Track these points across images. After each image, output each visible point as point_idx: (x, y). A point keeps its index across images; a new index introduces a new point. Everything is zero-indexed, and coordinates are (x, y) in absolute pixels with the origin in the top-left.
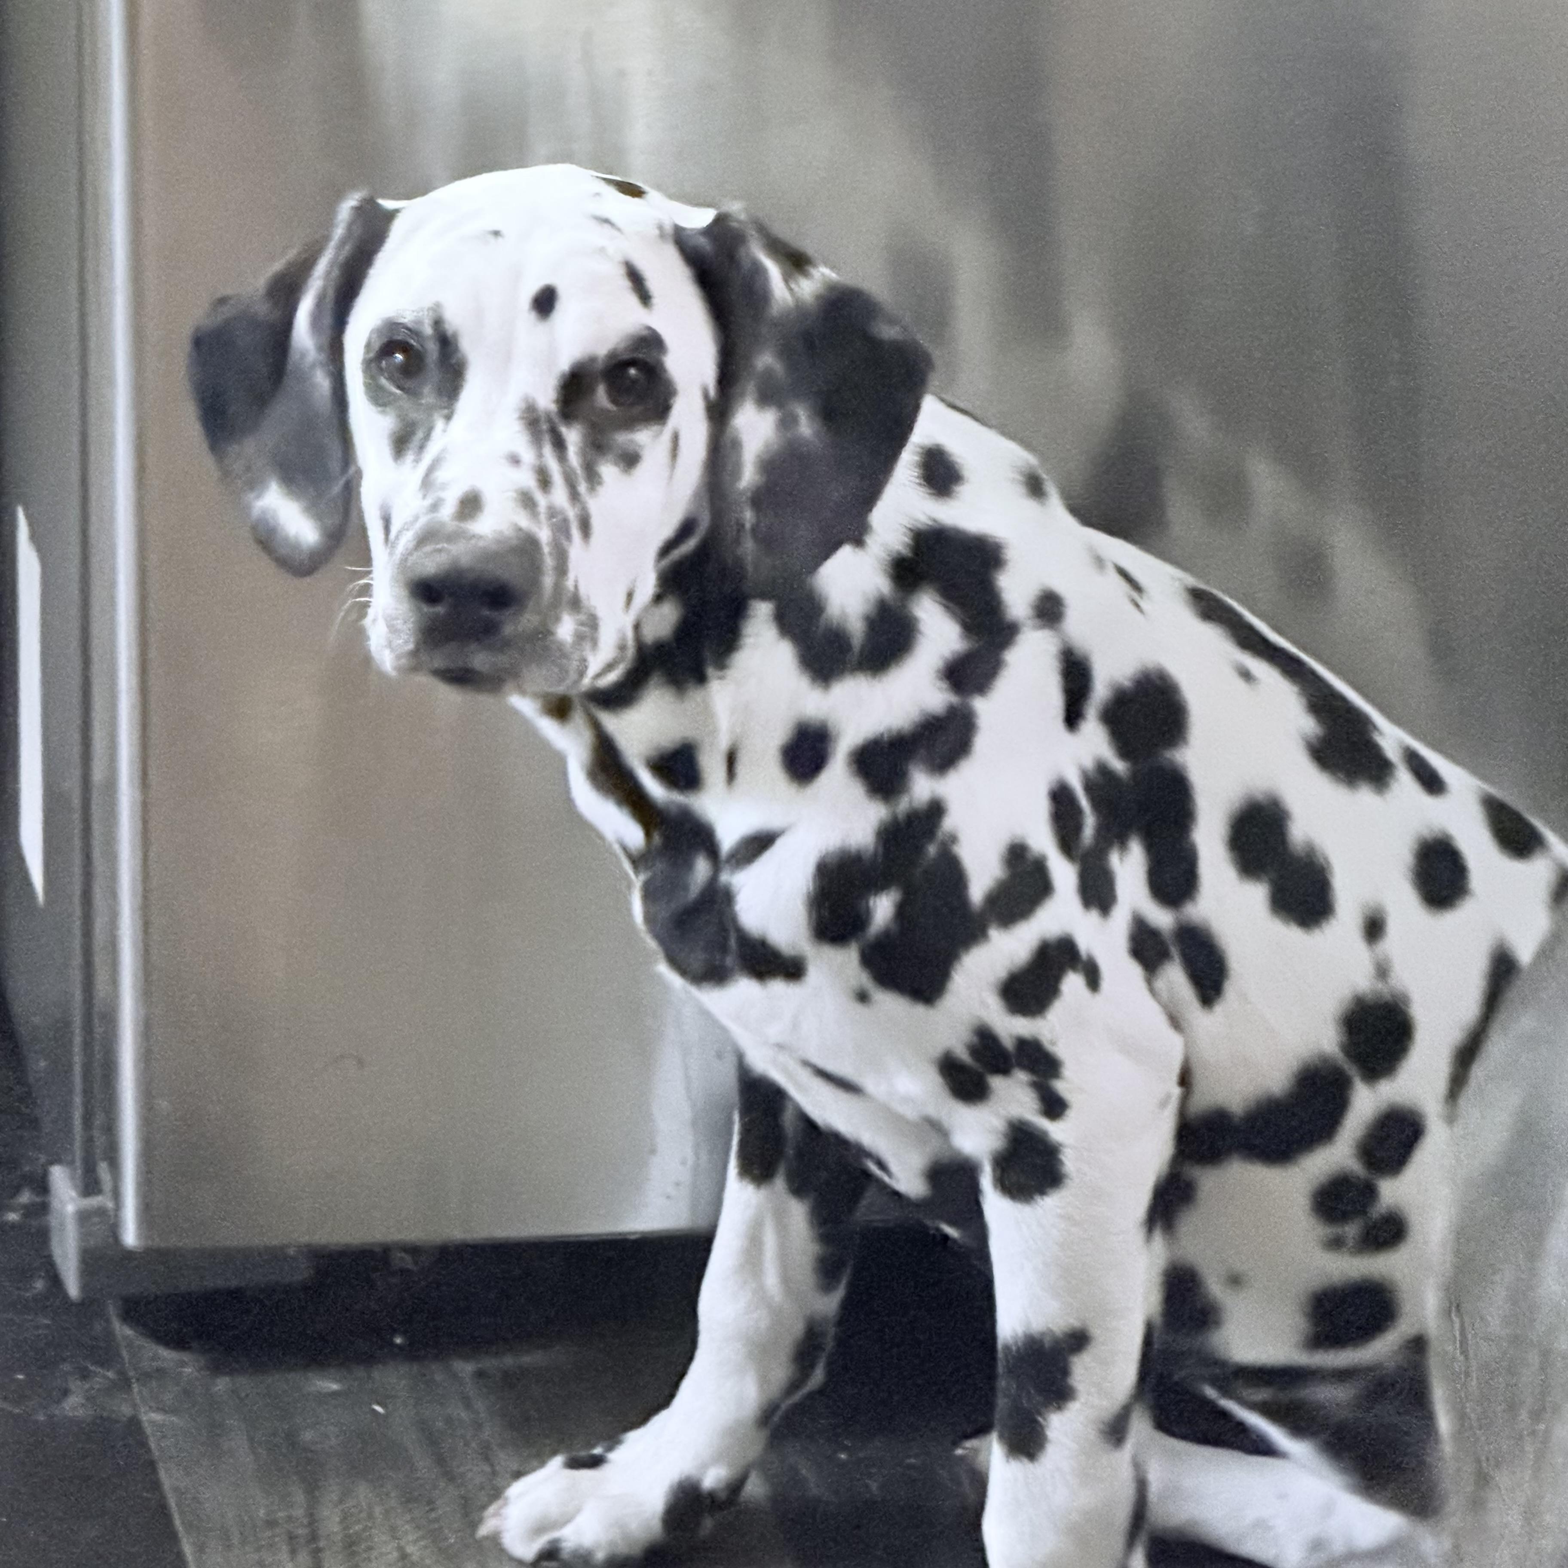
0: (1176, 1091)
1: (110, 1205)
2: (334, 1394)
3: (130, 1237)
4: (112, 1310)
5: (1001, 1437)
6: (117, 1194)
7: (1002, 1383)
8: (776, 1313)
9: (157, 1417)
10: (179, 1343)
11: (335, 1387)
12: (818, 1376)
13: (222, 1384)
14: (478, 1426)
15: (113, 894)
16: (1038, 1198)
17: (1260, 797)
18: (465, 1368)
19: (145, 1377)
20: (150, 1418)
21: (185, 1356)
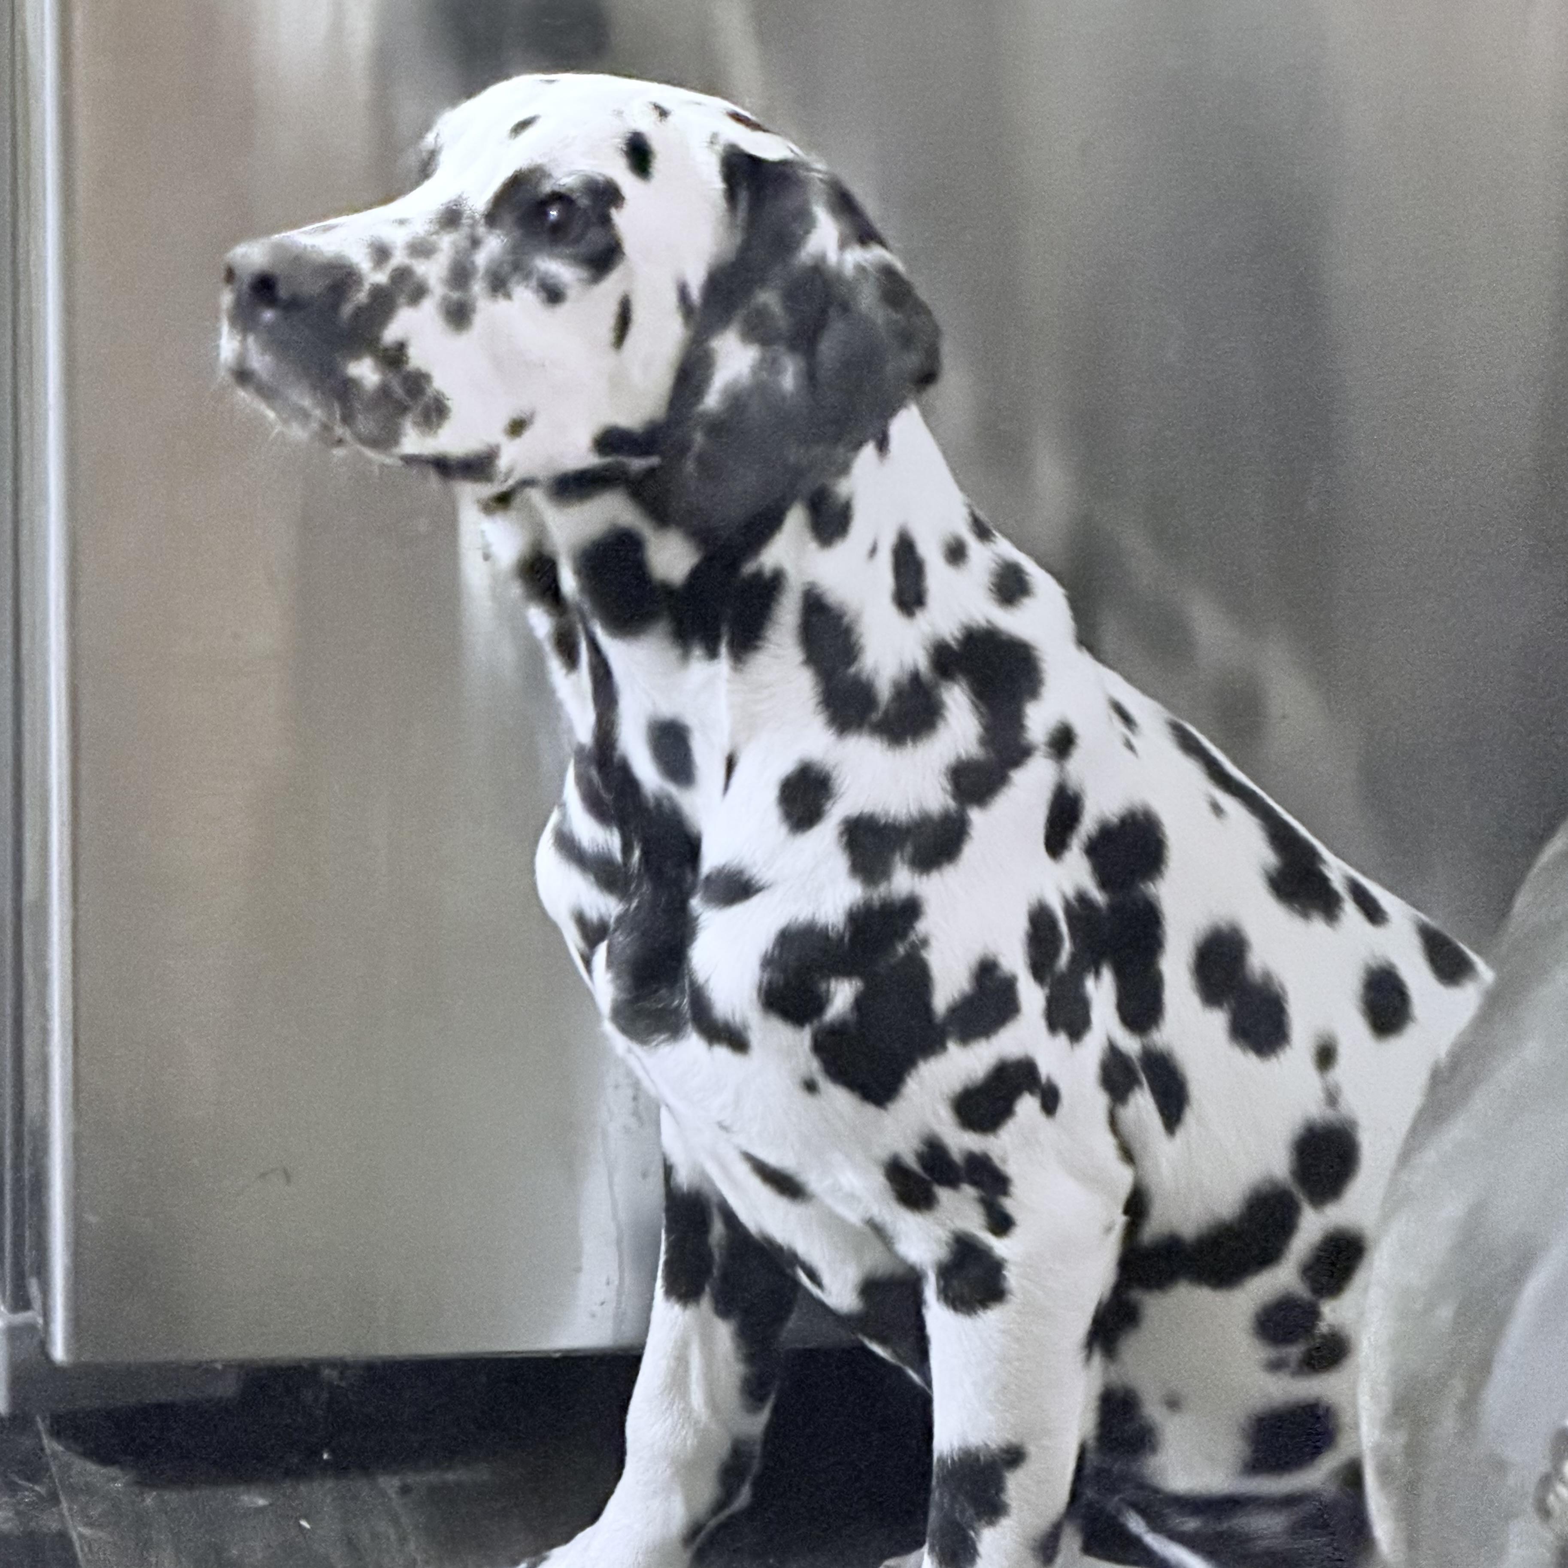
0: (1121, 1220)
1: (40, 1321)
2: (260, 1510)
3: (59, 1352)
4: (41, 1425)
5: (932, 1550)
6: (46, 1313)
7: (936, 1496)
8: (703, 1435)
9: (87, 1531)
10: (104, 1458)
11: (261, 1502)
12: (744, 1497)
13: (150, 1500)
14: (403, 1540)
15: (44, 1012)
16: (980, 1313)
17: (1223, 924)
18: (390, 1483)
19: (73, 1491)
20: (78, 1531)
21: (112, 1471)
